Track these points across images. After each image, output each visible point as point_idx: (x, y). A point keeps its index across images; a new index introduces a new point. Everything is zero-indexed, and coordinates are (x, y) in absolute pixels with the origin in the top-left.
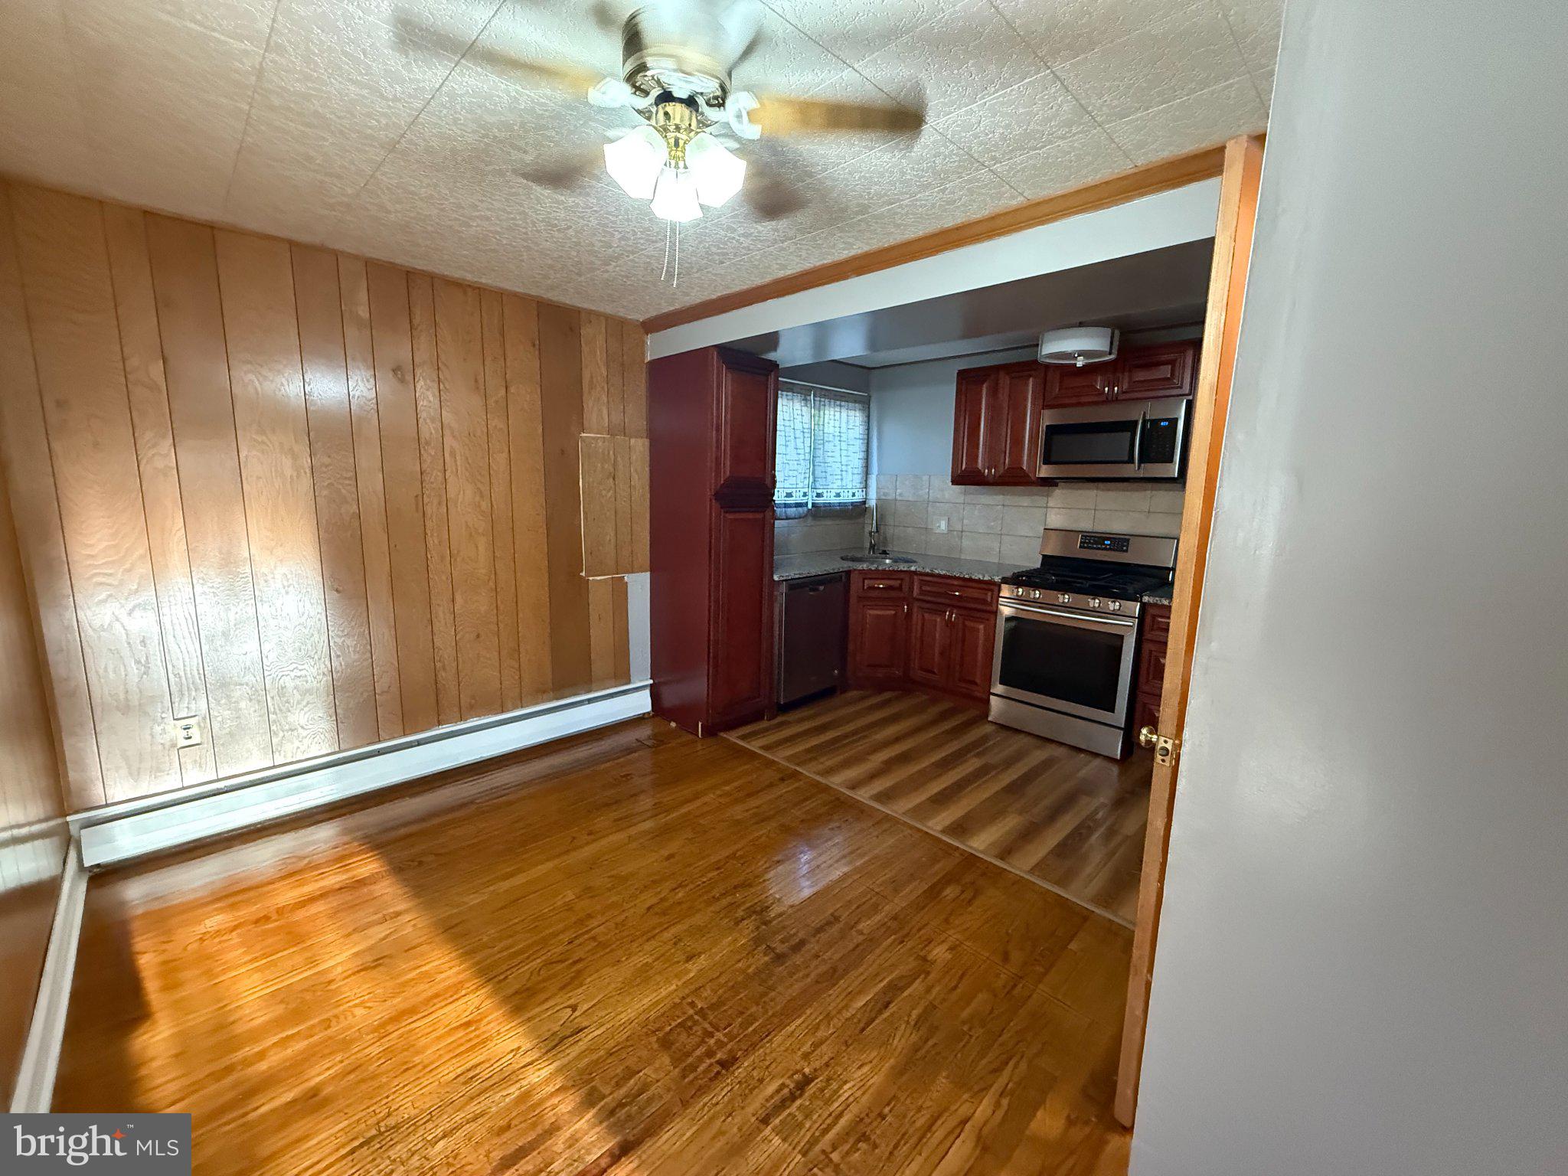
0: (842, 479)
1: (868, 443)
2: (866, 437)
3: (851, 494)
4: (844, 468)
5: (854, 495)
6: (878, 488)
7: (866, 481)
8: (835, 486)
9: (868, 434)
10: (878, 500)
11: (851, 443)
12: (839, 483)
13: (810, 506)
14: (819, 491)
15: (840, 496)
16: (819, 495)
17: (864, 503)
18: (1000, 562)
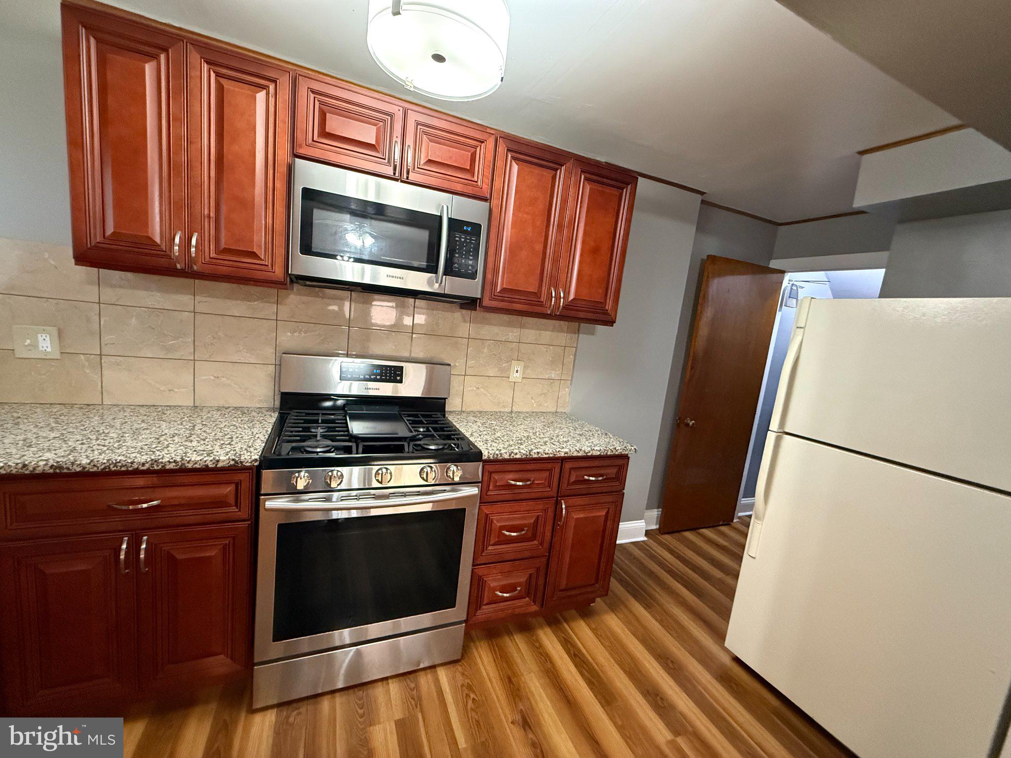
18: (195, 405)
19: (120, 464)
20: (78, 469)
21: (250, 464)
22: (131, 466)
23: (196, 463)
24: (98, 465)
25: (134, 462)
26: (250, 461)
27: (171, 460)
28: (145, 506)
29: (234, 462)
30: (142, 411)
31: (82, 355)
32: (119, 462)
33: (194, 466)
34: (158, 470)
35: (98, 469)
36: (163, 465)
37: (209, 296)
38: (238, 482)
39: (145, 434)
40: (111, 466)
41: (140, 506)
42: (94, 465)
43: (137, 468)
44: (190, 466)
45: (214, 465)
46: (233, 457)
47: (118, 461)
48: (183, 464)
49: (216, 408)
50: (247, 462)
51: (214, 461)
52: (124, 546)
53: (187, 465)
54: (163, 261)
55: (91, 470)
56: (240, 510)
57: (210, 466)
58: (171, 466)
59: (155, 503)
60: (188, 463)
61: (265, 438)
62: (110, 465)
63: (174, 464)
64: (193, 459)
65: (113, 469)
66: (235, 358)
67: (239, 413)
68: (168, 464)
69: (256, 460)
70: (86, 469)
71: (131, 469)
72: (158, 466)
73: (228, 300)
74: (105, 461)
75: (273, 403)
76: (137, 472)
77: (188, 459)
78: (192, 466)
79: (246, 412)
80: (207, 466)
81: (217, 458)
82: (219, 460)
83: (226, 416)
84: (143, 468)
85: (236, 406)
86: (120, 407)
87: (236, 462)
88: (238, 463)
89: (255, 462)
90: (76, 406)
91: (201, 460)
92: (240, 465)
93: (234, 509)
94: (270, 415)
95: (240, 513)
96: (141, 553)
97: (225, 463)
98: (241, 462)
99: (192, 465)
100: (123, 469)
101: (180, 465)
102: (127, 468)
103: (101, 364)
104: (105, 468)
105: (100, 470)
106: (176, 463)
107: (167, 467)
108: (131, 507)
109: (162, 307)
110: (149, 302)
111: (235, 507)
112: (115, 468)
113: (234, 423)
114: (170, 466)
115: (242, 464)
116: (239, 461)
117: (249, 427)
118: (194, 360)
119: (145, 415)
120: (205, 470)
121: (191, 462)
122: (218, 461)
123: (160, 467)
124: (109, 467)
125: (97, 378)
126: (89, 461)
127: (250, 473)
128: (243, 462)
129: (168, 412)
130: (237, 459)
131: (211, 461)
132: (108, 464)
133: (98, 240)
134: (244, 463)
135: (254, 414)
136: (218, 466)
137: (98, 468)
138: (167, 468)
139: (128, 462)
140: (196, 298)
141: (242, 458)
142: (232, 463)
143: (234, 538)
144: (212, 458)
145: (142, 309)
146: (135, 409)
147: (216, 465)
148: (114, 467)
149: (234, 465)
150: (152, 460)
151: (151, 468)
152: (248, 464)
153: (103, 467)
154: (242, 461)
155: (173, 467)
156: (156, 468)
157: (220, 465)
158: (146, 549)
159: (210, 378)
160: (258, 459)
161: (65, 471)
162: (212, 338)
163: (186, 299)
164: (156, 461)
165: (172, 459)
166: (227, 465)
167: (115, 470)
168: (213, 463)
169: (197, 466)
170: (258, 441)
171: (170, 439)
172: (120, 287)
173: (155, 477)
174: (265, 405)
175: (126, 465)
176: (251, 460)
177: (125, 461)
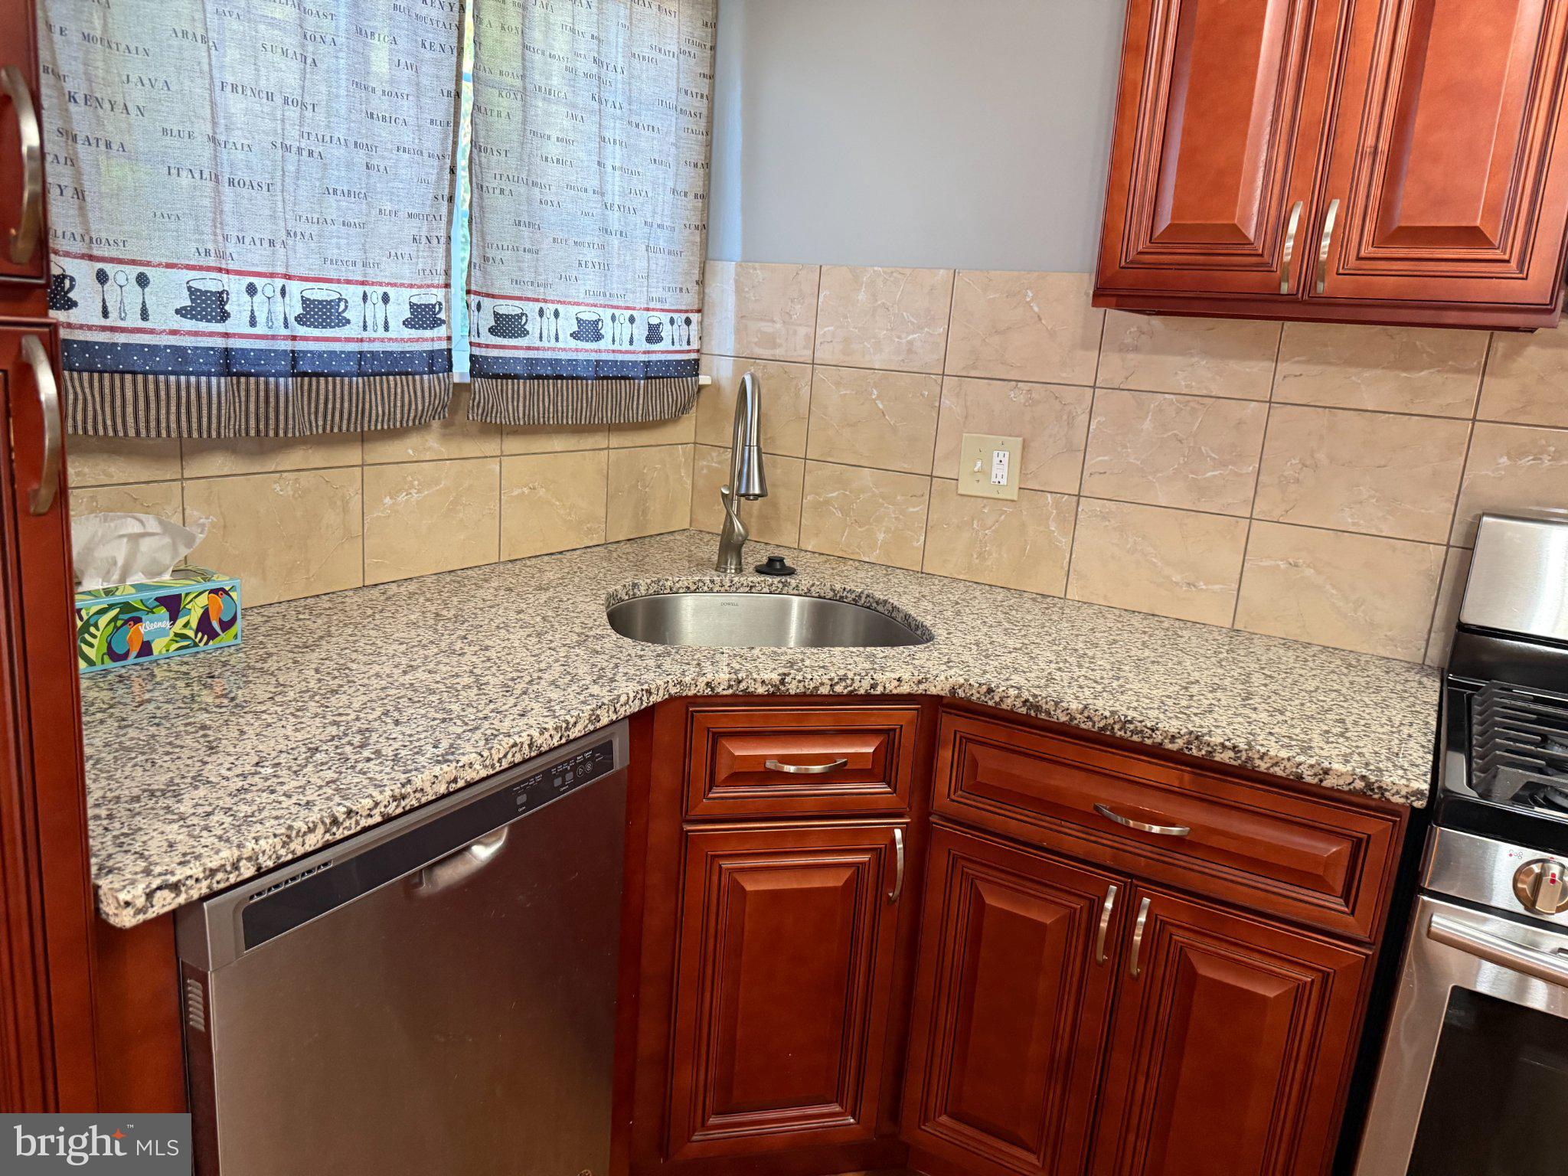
0: (605, 267)
1: (709, 132)
2: (701, 106)
3: (641, 332)
4: (614, 219)
5: (654, 334)
6: (742, 317)
7: (701, 283)
8: (577, 292)
9: (711, 99)
10: (742, 359)
11: (646, 119)
12: (590, 281)
13: (461, 368)
14: (507, 308)
15: (598, 337)
16: (507, 326)
17: (693, 368)
18: (1236, 627)
19: (1132, 727)
20: (1064, 718)
21: (1402, 800)
22: (1151, 737)
23: (1276, 764)
24: (1096, 719)
25: (1157, 729)
26: (1403, 793)
27: (1227, 743)
28: (1156, 829)
29: (1363, 784)
30: (1136, 621)
31: (1049, 495)
32: (1131, 722)
33: (1272, 770)
34: (1198, 757)
35: (1094, 726)
36: (1210, 749)
37: (1308, 362)
38: (1360, 840)
39: (1158, 674)
40: (1117, 727)
41: (1147, 826)
42: (1088, 717)
43: (1161, 744)
44: (1263, 766)
45: (1315, 781)
46: (1364, 772)
47: (1129, 718)
48: (1249, 759)
49: (1283, 642)
50: (1398, 793)
51: (1317, 769)
52: (1109, 905)
53: (1258, 762)
54: (1251, 280)
55: (1083, 726)
56: (1353, 913)
57: (1308, 779)
58: (1225, 757)
59: (1175, 830)
60: (1261, 758)
61: (1429, 741)
62: (1115, 723)
63: (1231, 754)
64: (1272, 753)
65: (1119, 733)
66: (1347, 521)
67: (1339, 662)
68: (1219, 749)
69: (1418, 793)
70: (1076, 722)
71: (1148, 742)
72: (1200, 750)
73: (1353, 370)
74: (1107, 714)
75: (1423, 650)
76: (1157, 753)
77: (1263, 750)
78: (1268, 768)
79: (1354, 663)
80: (1300, 777)
81: (1326, 765)
82: (1330, 769)
83: (1310, 664)
84: (1170, 746)
85: (1327, 645)
86: (1096, 607)
87: (1369, 785)
88: (1372, 790)
89: (1418, 799)
90: (1026, 595)
91: (1289, 759)
92: (1376, 796)
93: (1337, 903)
94: (1420, 683)
95: (1350, 918)
96: (1137, 931)
97: (1341, 782)
98: (1380, 788)
99: (1268, 765)
100: (1135, 738)
101: (1243, 758)
102: (1143, 737)
103: (1077, 515)
104: (1104, 728)
105: (1096, 729)
106: (1236, 753)
107: (1218, 757)
108: (1132, 823)
109: (1204, 392)
110: (1181, 382)
111: (1341, 901)
112: (1122, 733)
113: (1337, 687)
114: (1222, 756)
115: (1382, 794)
116: (1376, 785)
117: (1376, 704)
118: (1251, 518)
119: (1145, 633)
120: (1293, 786)
121: (1266, 759)
122: (1326, 772)
123: (1203, 752)
124: (1113, 728)
125: (1064, 542)
126: (1081, 706)
127: (1395, 822)
128: (1386, 790)
129: (1186, 633)
130: (1373, 779)
131: (1312, 766)
132: (1111, 721)
133: (1140, 248)
134: (1387, 794)
135: (1373, 670)
136: (1324, 784)
137: (1094, 723)
138: (1217, 759)
139: (1146, 726)
140: (1279, 368)
141: (1387, 780)
142: (1359, 784)
143: (1326, 976)
144: (1312, 761)
145: (1167, 396)
146: (1120, 616)
147: (1321, 781)
148: (1120, 730)
149: (1361, 793)
150: (1191, 733)
151: (1186, 751)
152: (1396, 799)
153: (1101, 724)
154: (1385, 786)
155: (1227, 761)
156: (1195, 752)
157: (1329, 782)
158: (1146, 925)
159: (1278, 565)
160: (1427, 792)
161: (1043, 716)
162: (1300, 466)
163: (1255, 371)
164: (1197, 738)
165: (1229, 740)
166: (1346, 788)
167: (1121, 738)
168: (1315, 775)
169: (1278, 771)
170: (1412, 743)
171: (1210, 696)
172: (1136, 349)
173: (1188, 772)
174: (1400, 653)
175: (1142, 731)
176: (1410, 790)
177: (1141, 722)
